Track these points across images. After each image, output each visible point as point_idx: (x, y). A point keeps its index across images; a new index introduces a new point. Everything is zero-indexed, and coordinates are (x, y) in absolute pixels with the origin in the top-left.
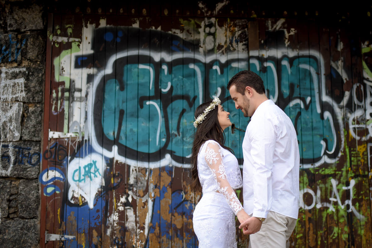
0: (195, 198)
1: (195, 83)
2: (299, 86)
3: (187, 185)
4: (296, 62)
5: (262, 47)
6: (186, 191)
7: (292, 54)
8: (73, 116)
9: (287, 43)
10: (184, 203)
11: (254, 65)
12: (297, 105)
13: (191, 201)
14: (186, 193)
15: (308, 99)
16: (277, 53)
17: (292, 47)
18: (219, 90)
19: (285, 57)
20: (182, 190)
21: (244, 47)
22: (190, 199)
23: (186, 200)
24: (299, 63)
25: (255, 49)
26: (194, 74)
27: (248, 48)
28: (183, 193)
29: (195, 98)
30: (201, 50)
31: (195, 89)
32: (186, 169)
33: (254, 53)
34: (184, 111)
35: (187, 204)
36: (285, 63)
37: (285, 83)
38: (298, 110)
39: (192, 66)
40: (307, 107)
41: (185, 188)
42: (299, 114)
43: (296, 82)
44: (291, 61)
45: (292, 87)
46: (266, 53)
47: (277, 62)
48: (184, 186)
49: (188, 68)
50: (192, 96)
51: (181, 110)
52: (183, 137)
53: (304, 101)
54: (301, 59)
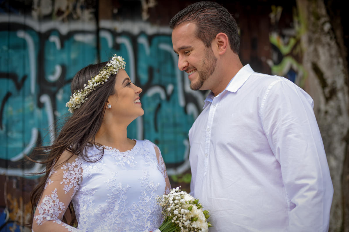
0: (24, 218)
1: (25, 58)
2: (159, 71)
3: (12, 199)
4: (155, 40)
5: (115, 17)
6: (11, 207)
7: (151, 30)
9: (145, 16)
10: (8, 225)
11: (105, 39)
12: (157, 95)
13: (18, 222)
14: (10, 211)
15: (170, 88)
16: (134, 27)
17: (152, 21)
18: (58, 70)
19: (142, 33)
20: (4, 207)
21: (91, 16)
22: (16, 219)
23: (11, 221)
24: (160, 42)
25: (107, 18)
26: (23, 45)
27: (97, 17)
28: (6, 212)
29: (25, 78)
30: (35, 14)
31: (25, 66)
32: (11, 177)
33: (105, 24)
34: (8, 95)
35: (12, 226)
36: (143, 41)
37: (143, 65)
38: (158, 101)
39: (21, 34)
40: (168, 98)
41: (9, 203)
42: (159, 106)
43: (155, 65)
44: (150, 38)
45: (151, 71)
46: (120, 26)
47: (134, 39)
48: (8, 201)
49: (16, 36)
50: (20, 73)
51: (4, 93)
52: (7, 131)
53: (164, 88)
54: (162, 38)
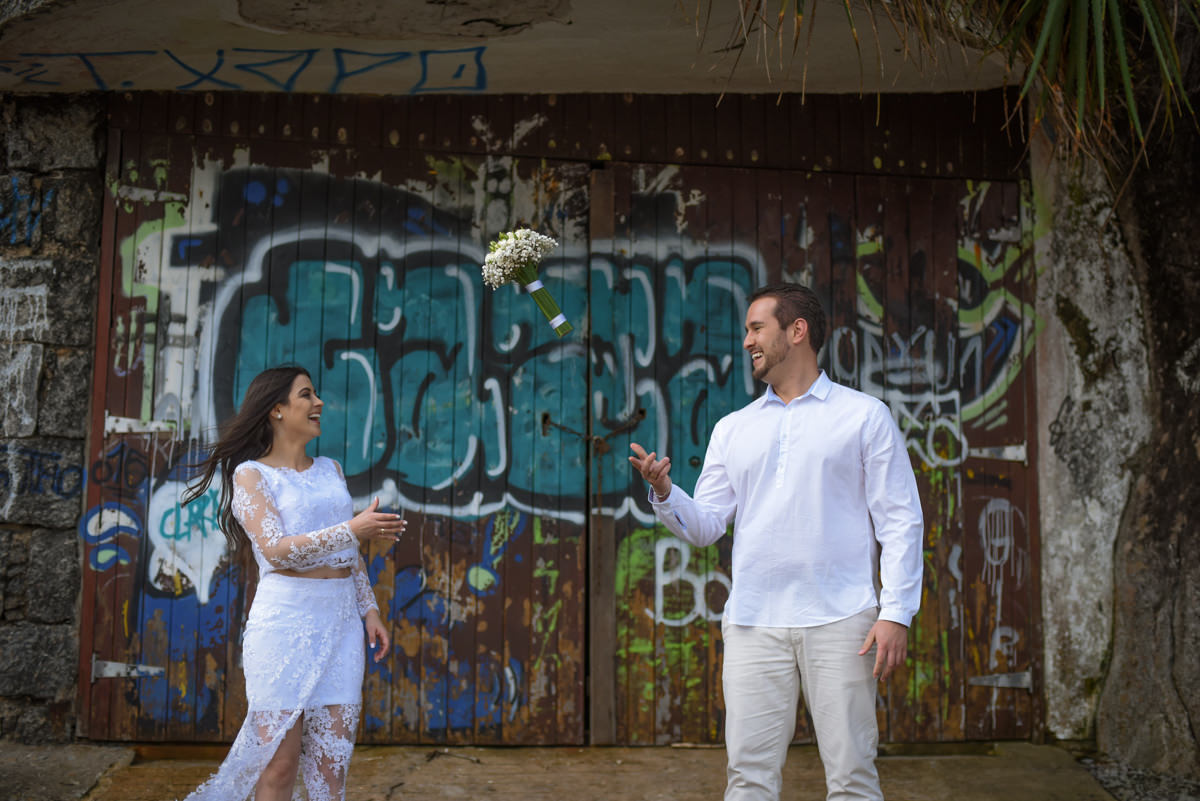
0: (450, 586)
1: (458, 314)
2: (704, 328)
3: (433, 554)
4: (700, 270)
5: (620, 231)
6: (431, 567)
7: (691, 251)
8: (164, 380)
9: (681, 225)
10: (424, 596)
11: (600, 273)
12: (699, 375)
13: (440, 592)
14: (429, 573)
15: (727, 361)
16: (657, 248)
17: (693, 234)
18: (516, 331)
19: (674, 257)
20: (420, 567)
21: (578, 230)
22: (438, 587)
23: (429, 591)
24: (708, 274)
25: (605, 235)
26: (457, 290)
27: (587, 232)
28: (422, 574)
29: (459, 347)
30: (476, 233)
31: (459, 326)
32: (431, 517)
33: (601, 246)
34: (430, 378)
35: (431, 600)
36: (674, 272)
37: (674, 319)
38: (701, 386)
39: (452, 271)
40: (722, 380)
41: (428, 561)
42: (704, 394)
43: (698, 318)
44: (690, 268)
45: (688, 329)
46: (630, 248)
47: (656, 270)
48: (425, 556)
49: (443, 275)
50: (450, 341)
51: (423, 375)
52: (426, 441)
53: (715, 362)
54: (713, 265)
